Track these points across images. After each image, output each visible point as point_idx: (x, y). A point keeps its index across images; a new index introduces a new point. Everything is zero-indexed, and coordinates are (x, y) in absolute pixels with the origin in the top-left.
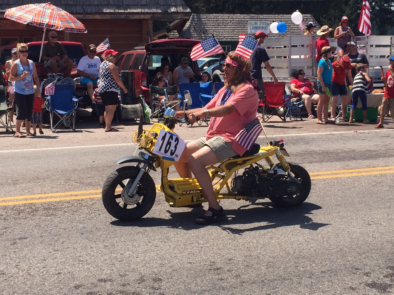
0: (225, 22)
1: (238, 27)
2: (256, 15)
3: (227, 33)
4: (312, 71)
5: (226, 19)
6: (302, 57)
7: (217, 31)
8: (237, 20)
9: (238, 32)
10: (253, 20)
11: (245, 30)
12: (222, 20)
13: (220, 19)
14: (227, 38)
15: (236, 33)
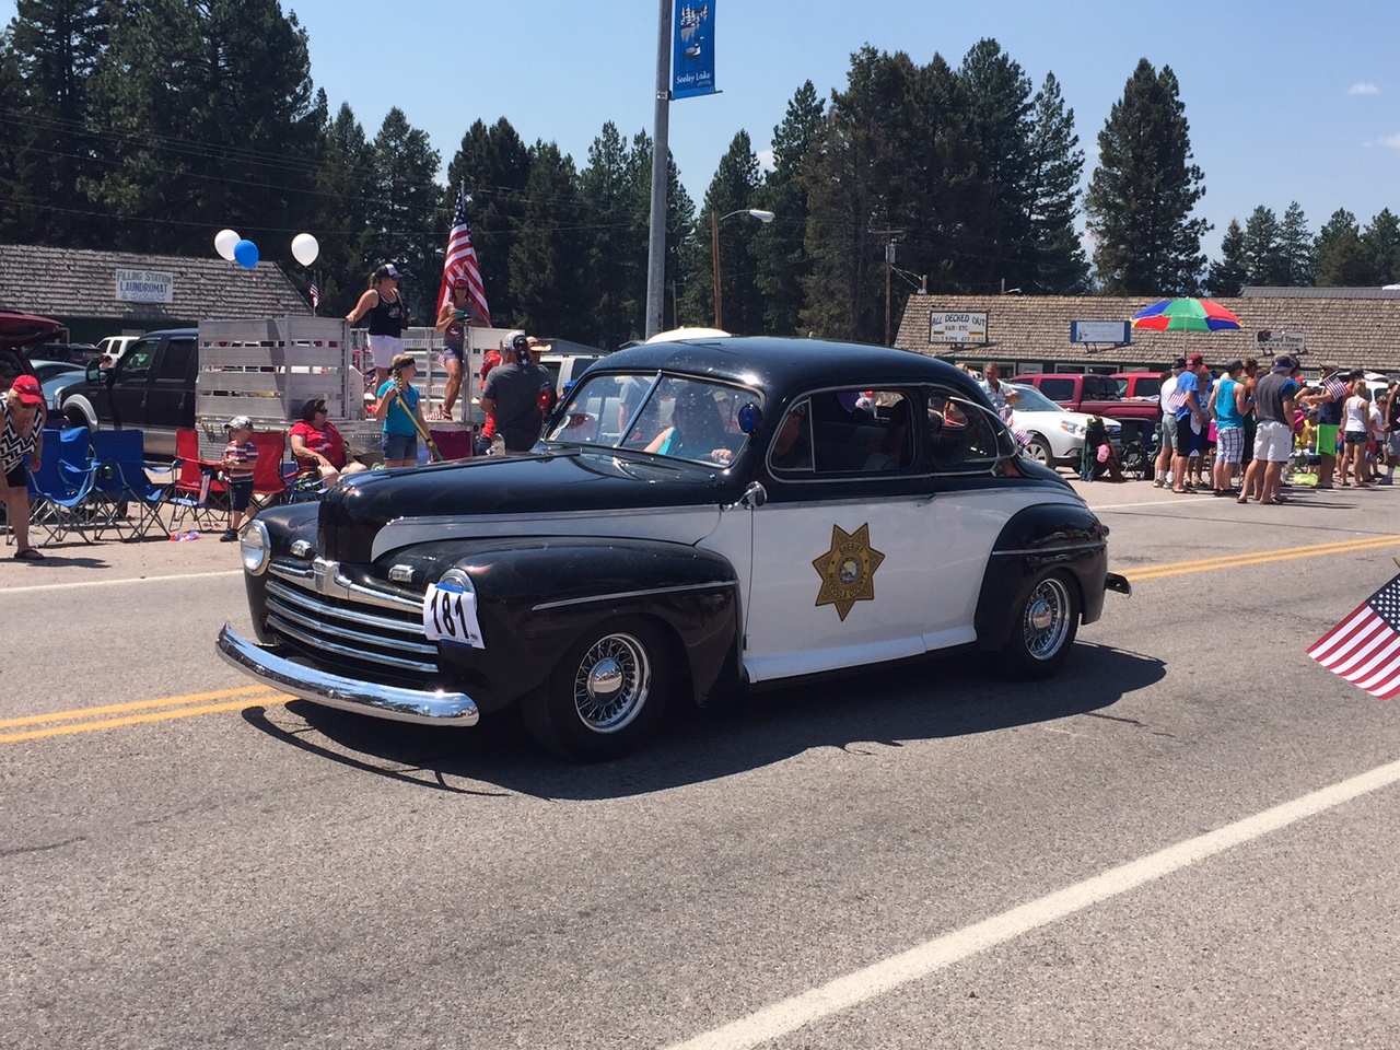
0: (52, 267)
1: (89, 283)
2: (136, 256)
3: (59, 296)
4: (340, 405)
5: (55, 261)
6: (317, 370)
7: (31, 289)
8: (87, 263)
9: (89, 295)
10: (127, 266)
11: (107, 290)
12: (44, 261)
13: (38, 260)
14: (59, 307)
15: (84, 297)
